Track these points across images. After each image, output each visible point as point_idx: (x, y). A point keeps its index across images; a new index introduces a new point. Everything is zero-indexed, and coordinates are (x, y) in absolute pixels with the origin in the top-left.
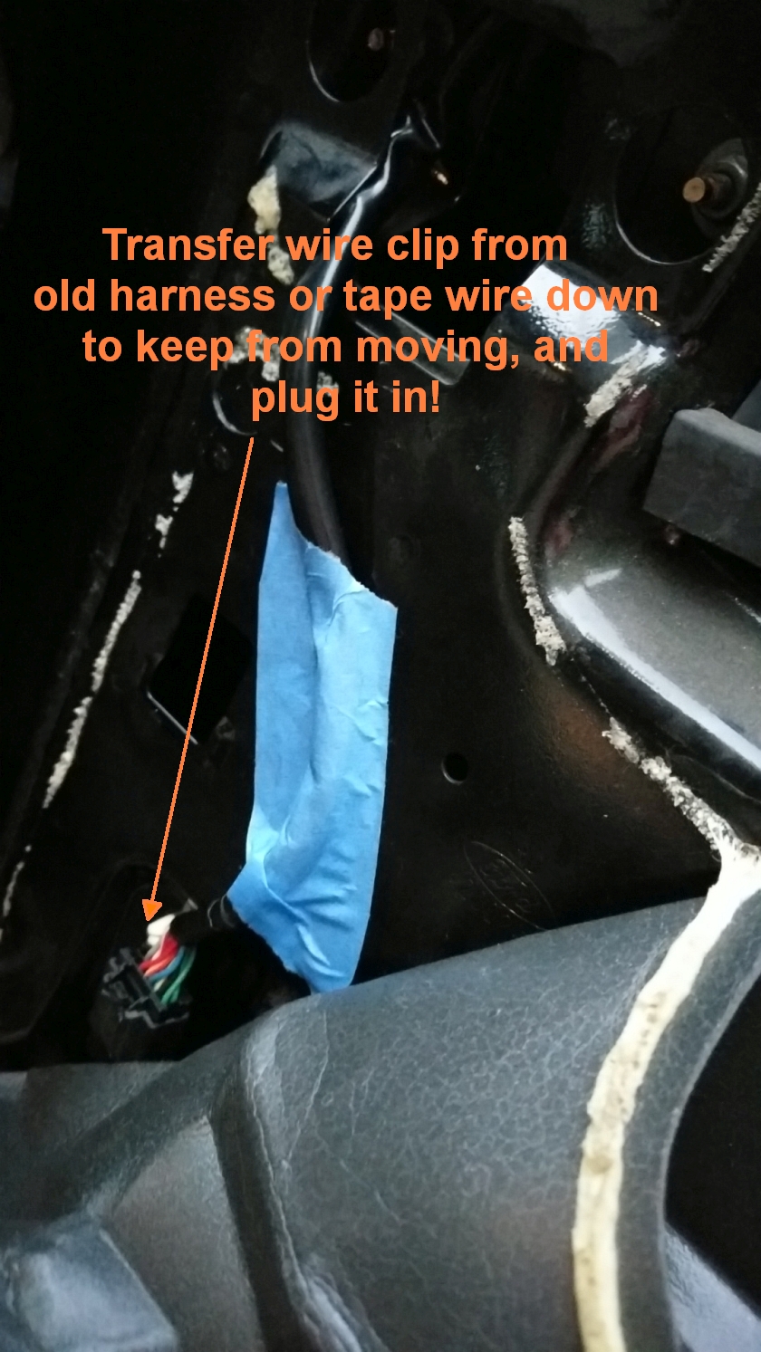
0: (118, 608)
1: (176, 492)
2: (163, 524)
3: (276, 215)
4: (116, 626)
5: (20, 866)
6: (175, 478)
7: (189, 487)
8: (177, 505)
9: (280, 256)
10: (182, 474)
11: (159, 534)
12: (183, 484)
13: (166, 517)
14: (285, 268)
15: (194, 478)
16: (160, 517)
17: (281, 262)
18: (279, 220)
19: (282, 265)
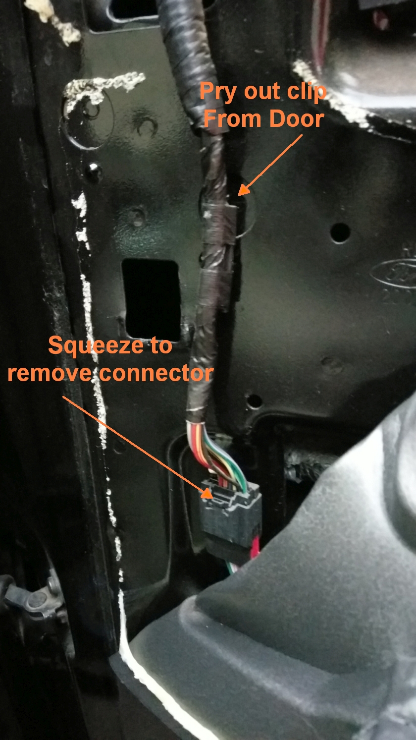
0: (83, 303)
1: (80, 210)
2: (82, 236)
3: (49, 5)
4: (88, 316)
5: (109, 493)
6: (74, 203)
7: (85, 202)
8: (84, 218)
9: (65, 28)
10: (76, 198)
11: (83, 243)
12: (80, 203)
13: (81, 230)
14: (72, 32)
15: (85, 194)
16: (77, 233)
17: (68, 30)
18: (52, 7)
19: (70, 31)
